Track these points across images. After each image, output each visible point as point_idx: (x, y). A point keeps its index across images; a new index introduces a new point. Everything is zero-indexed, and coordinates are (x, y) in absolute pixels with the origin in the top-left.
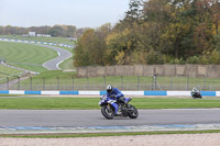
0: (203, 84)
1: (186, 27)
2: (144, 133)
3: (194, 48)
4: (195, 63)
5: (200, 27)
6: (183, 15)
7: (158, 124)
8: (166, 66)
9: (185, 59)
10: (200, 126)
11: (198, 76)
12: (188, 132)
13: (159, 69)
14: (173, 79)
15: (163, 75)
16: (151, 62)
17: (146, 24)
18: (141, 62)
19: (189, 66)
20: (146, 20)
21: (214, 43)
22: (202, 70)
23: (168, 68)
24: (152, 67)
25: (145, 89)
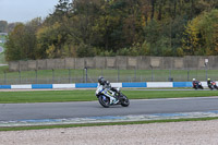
0: (133, 76)
1: (116, 19)
2: (76, 125)
3: (124, 40)
4: (125, 54)
5: (130, 19)
6: (112, 7)
7: (89, 116)
8: (96, 58)
9: (115, 51)
10: (130, 117)
11: (128, 67)
12: (119, 124)
13: (89, 62)
14: (104, 71)
15: (94, 67)
16: (81, 55)
17: (76, 17)
18: (71, 55)
19: (119, 58)
20: (75, 14)
21: (144, 34)
22: (132, 61)
23: (99, 60)
24: (82, 60)
25: (76, 81)
